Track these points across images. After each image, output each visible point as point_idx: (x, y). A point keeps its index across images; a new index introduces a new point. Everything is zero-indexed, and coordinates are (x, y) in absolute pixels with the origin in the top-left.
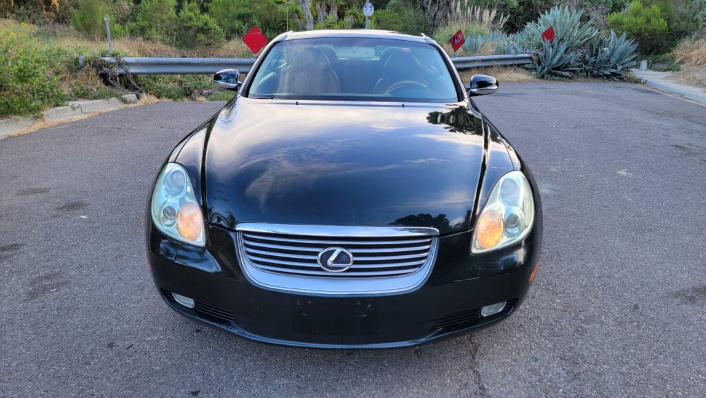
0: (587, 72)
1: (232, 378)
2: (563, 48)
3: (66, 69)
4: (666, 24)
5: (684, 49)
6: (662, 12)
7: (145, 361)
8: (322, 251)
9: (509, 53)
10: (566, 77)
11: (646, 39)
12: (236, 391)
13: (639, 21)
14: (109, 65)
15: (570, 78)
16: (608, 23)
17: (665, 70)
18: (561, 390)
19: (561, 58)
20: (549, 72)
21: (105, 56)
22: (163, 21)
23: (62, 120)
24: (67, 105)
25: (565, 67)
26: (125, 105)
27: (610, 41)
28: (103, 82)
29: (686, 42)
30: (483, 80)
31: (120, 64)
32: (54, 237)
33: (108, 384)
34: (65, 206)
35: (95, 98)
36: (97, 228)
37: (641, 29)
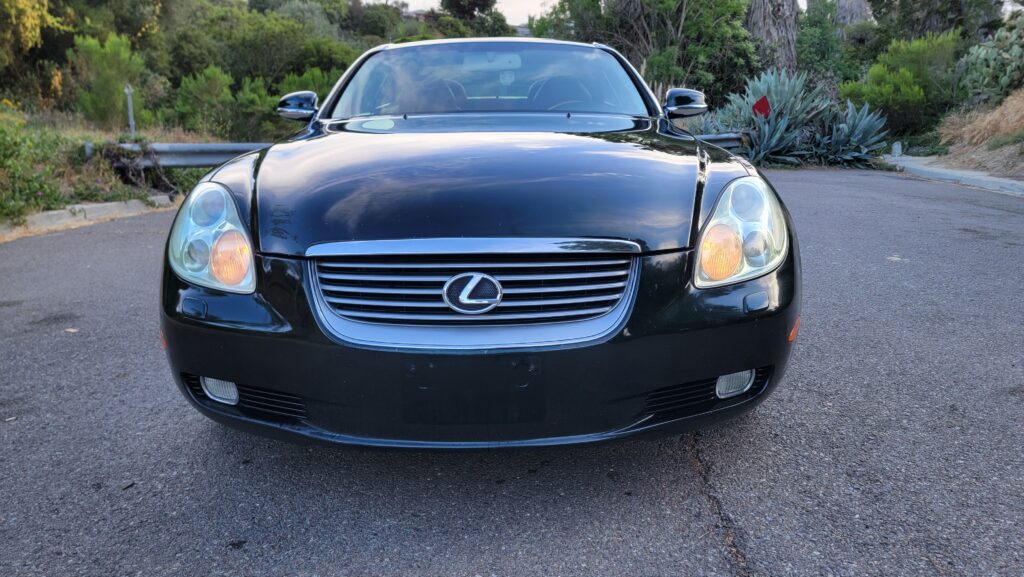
0: (819, 157)
1: (302, 521)
2: (783, 124)
3: (65, 160)
4: (922, 93)
5: (950, 125)
6: (914, 77)
7: (154, 504)
8: (449, 280)
9: (707, 132)
10: (792, 164)
11: (896, 115)
12: (308, 540)
13: (884, 90)
14: (129, 155)
15: (798, 166)
16: (841, 95)
17: (928, 155)
18: (857, 516)
19: (782, 139)
20: (766, 158)
21: (125, 142)
22: (213, 106)
23: (53, 227)
24: (64, 208)
25: (789, 151)
26: (151, 209)
27: (847, 115)
28: (121, 178)
29: (953, 117)
30: (683, 95)
31: (146, 154)
32: (20, 355)
33: (87, 538)
34: (45, 320)
35: (106, 200)
36: (91, 342)
37: (887, 102)
